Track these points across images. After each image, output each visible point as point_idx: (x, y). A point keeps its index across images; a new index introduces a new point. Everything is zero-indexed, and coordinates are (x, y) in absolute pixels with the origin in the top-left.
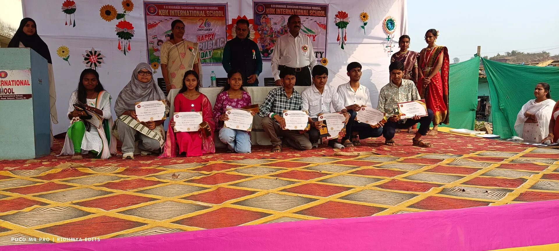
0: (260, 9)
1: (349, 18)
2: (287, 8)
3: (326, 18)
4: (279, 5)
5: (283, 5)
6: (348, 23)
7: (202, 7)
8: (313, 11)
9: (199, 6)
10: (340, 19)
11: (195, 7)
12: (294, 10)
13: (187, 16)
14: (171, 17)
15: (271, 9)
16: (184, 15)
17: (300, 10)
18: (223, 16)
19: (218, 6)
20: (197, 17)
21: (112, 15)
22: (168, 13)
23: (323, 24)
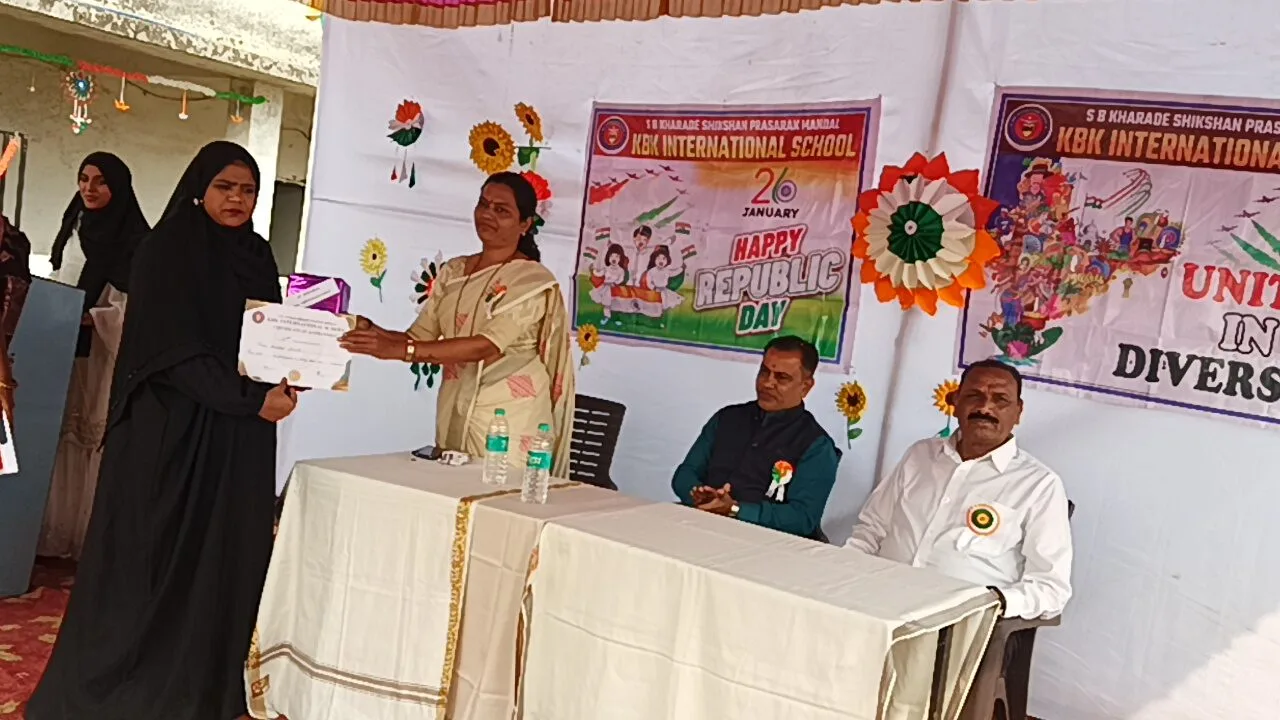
0: (1027, 129)
2: (1170, 129)
4: (1130, 110)
5: (1153, 112)
7: (777, 122)
9: (767, 119)
11: (752, 122)
12: (1215, 139)
13: (720, 156)
14: (665, 163)
15: (1085, 131)
16: (709, 156)
17: (1247, 142)
18: (853, 154)
19: (839, 116)
20: (754, 160)
21: (502, 154)
22: (657, 145)
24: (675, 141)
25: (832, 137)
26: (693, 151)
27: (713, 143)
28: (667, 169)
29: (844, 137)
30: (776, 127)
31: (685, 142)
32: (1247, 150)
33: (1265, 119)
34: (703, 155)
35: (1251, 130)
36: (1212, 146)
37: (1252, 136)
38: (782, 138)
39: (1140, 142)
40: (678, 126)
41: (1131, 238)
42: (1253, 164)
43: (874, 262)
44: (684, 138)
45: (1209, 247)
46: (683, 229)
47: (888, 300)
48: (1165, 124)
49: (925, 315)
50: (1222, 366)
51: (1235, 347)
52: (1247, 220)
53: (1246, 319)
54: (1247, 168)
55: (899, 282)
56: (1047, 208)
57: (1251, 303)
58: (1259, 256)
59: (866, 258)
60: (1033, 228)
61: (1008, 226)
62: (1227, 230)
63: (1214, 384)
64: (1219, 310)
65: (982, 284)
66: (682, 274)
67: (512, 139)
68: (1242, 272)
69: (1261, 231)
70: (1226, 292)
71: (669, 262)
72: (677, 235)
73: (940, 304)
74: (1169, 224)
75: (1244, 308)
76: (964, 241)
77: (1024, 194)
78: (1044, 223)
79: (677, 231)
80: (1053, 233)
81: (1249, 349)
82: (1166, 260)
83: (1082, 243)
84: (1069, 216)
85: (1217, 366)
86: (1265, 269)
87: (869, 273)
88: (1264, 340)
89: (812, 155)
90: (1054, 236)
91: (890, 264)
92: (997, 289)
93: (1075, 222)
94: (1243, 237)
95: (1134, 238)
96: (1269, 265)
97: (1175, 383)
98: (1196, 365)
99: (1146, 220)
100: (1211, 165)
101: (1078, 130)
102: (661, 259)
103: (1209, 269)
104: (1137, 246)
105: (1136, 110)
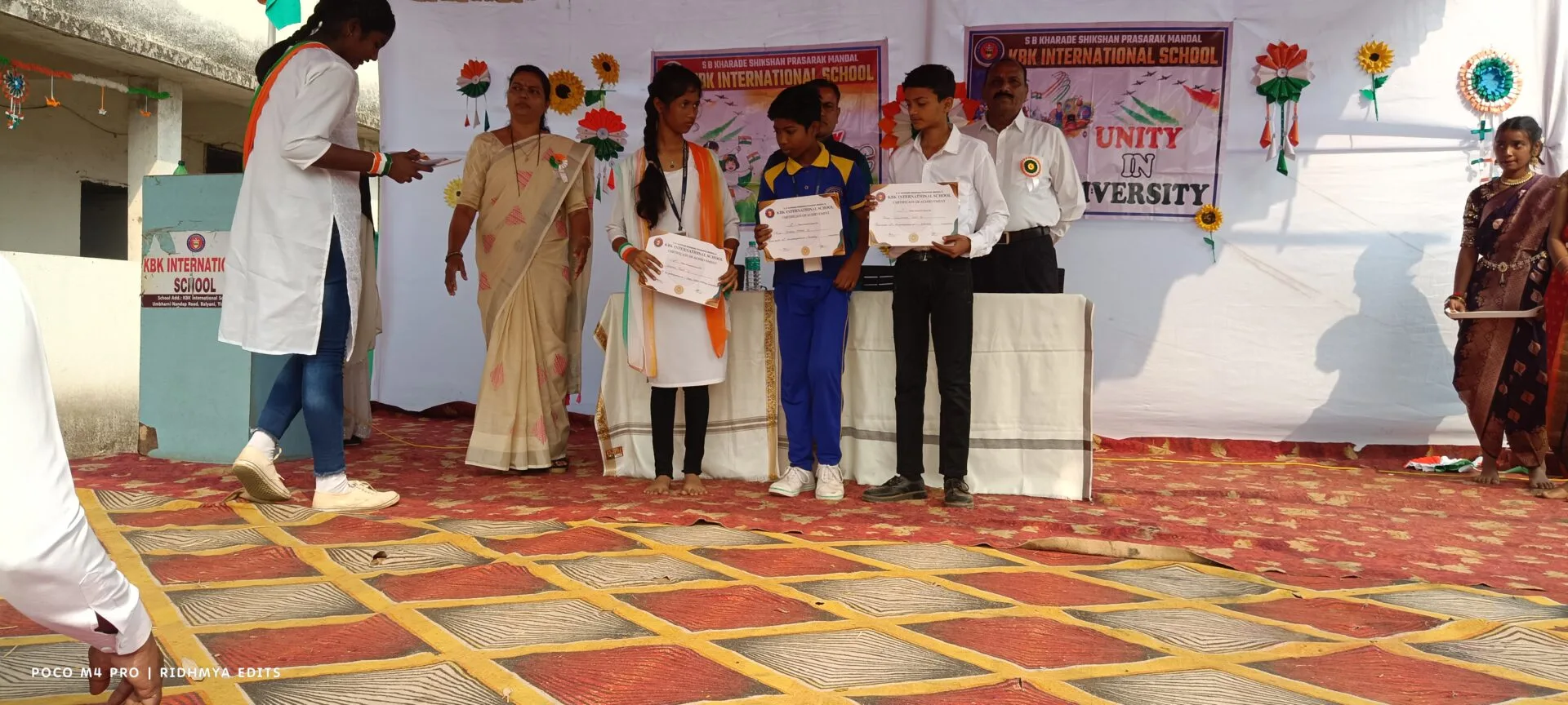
0: (989, 52)
1: (1311, 64)
2: (1077, 45)
3: (1222, 68)
4: (1051, 35)
5: (1066, 35)
6: (1306, 83)
7: (808, 58)
8: (1172, 49)
9: (801, 56)
10: (1274, 71)
11: (788, 59)
12: (1105, 49)
14: (722, 93)
15: (1025, 51)
16: (757, 85)
17: (1123, 49)
18: (870, 78)
19: (856, 52)
21: (573, 97)
22: (713, 80)
23: (1210, 91)
24: (728, 76)
25: (854, 67)
26: (744, 82)
27: (758, 76)
28: (722, 97)
29: (861, 67)
30: (809, 61)
31: (737, 76)
32: (1124, 54)
33: (1133, 34)
34: (752, 85)
35: (1125, 41)
36: (1103, 53)
37: (1126, 45)
38: (813, 70)
39: (1060, 55)
40: (731, 64)
41: (1062, 116)
42: (1128, 62)
44: (736, 73)
45: (1109, 116)
46: (744, 141)
48: (1073, 42)
50: (1125, 187)
51: (1130, 174)
52: (1129, 96)
53: (1135, 156)
54: (1125, 65)
57: (1137, 146)
58: (1139, 117)
62: (1119, 104)
63: (1122, 198)
64: (1119, 152)
66: (750, 175)
67: (584, 84)
68: (1130, 128)
69: (1138, 102)
70: (1122, 142)
71: (738, 166)
72: (740, 145)
74: (1084, 104)
75: (1134, 150)
79: (740, 143)
81: (1138, 174)
82: (1085, 126)
85: (1122, 187)
86: (1143, 125)
88: (1146, 167)
94: (1129, 108)
95: (1064, 115)
96: (1144, 122)
97: (1100, 201)
98: (1110, 187)
99: (1070, 103)
100: (1104, 65)
101: (1021, 51)
102: (730, 164)
103: (1111, 128)
104: (1066, 121)
105: (1055, 35)
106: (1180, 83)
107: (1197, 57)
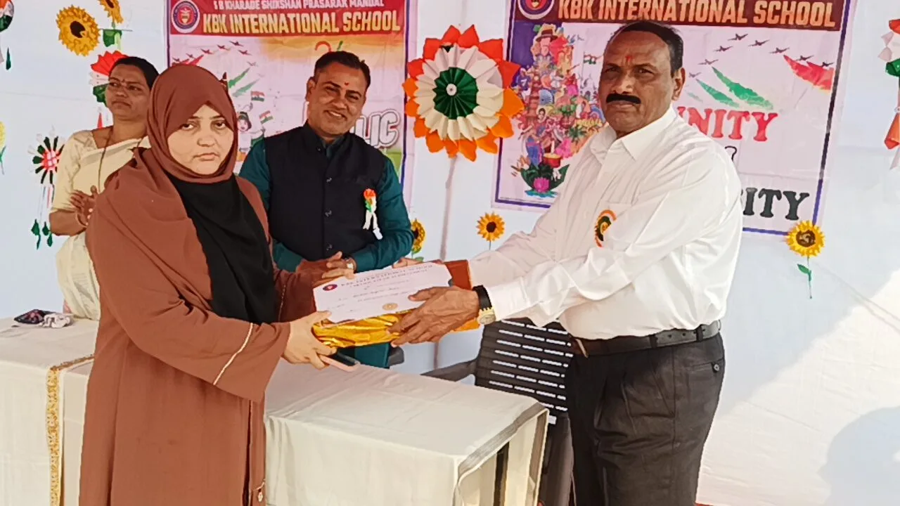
3: (839, 33)
8: (772, 3)
11: (305, 1)
12: (681, 1)
13: (281, 32)
14: (235, 39)
16: (271, 31)
17: (705, 1)
18: (397, 28)
20: (310, 34)
21: (88, 36)
22: (226, 23)
23: (821, 64)
24: (241, 20)
25: (378, 13)
26: (257, 27)
27: (273, 20)
28: (237, 44)
29: (387, 13)
30: (328, 5)
31: (249, 19)
32: (706, 8)
36: (678, 6)
38: (333, 15)
39: (622, 6)
40: (241, 6)
42: (711, 20)
43: (424, 120)
44: (248, 16)
46: (257, 97)
47: (437, 151)
49: (469, 161)
54: (707, 23)
55: (445, 136)
56: (555, 66)
57: (714, 135)
58: (719, 96)
59: (418, 117)
60: (546, 84)
61: (527, 82)
65: (510, 133)
67: (96, 22)
68: (705, 110)
69: (720, 75)
71: (250, 126)
72: (255, 102)
73: (480, 152)
76: (494, 98)
77: (537, 56)
78: (554, 80)
79: (253, 99)
80: (561, 87)
83: (584, 94)
84: (572, 72)
86: (724, 106)
87: (420, 129)
89: (363, 29)
90: (562, 89)
91: (436, 120)
92: (523, 136)
93: (577, 77)
94: (707, 82)
96: (726, 103)
100: (678, 22)
103: (681, 109)
106: (778, 51)
107: (806, 16)
